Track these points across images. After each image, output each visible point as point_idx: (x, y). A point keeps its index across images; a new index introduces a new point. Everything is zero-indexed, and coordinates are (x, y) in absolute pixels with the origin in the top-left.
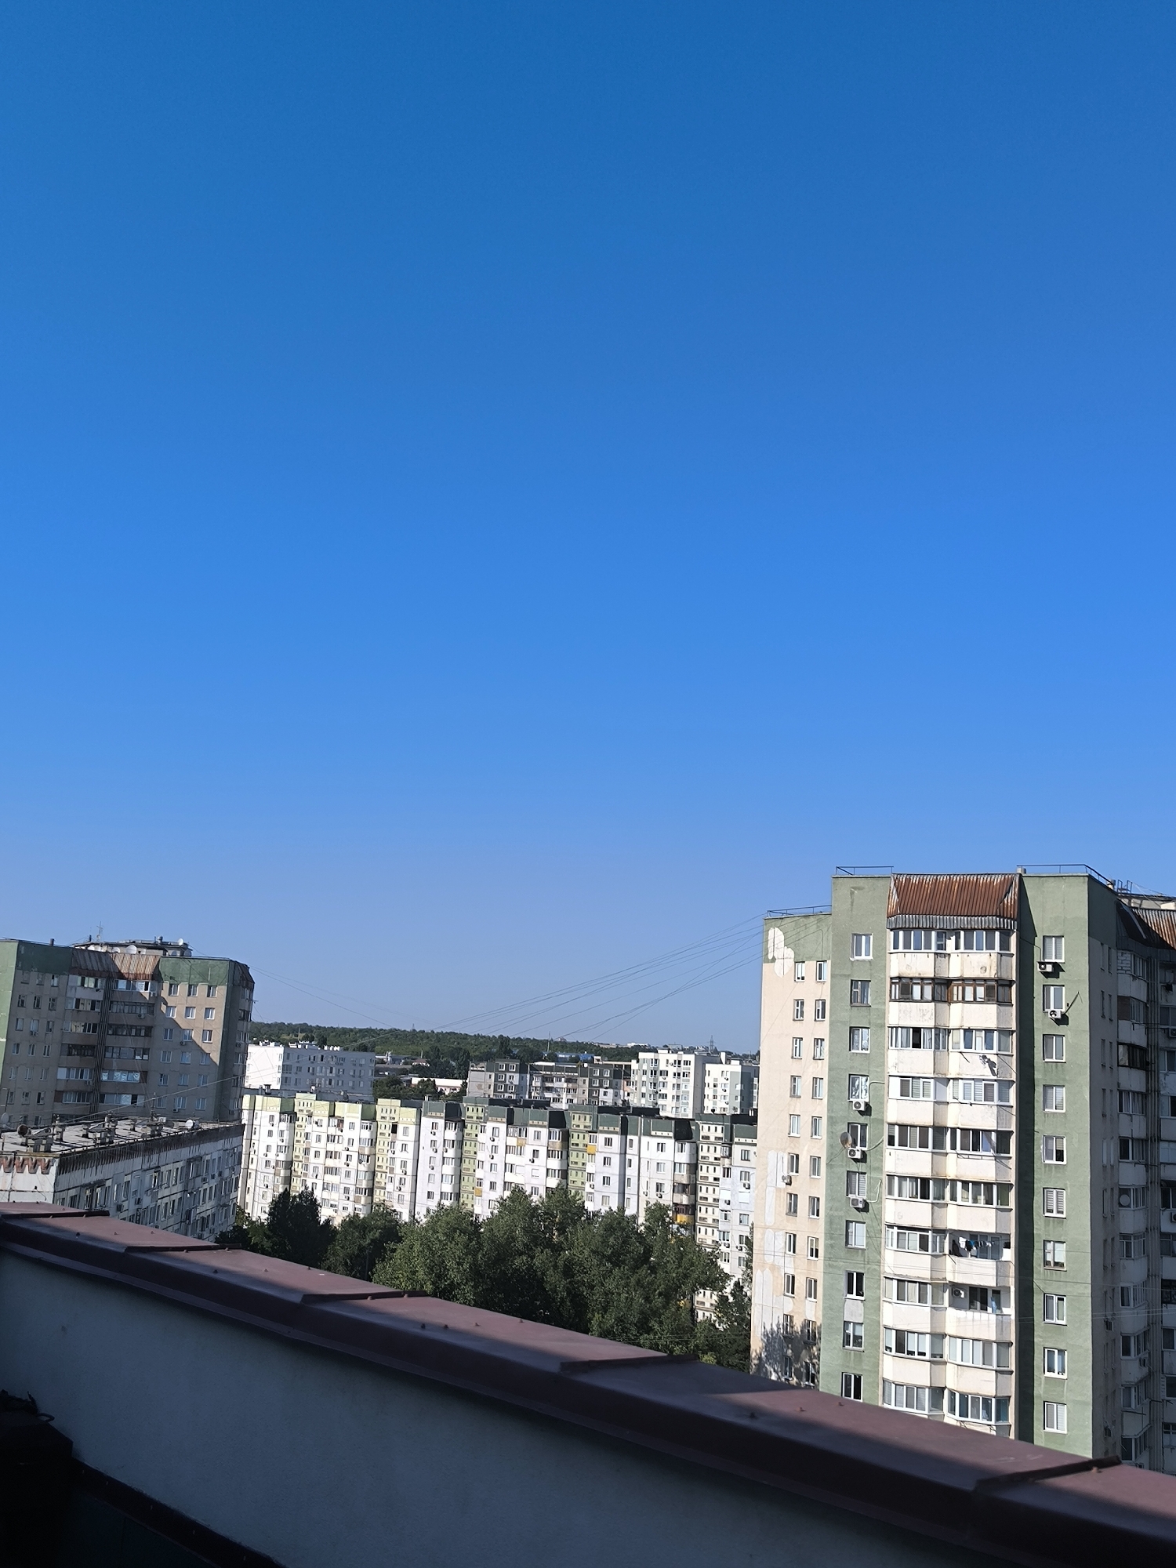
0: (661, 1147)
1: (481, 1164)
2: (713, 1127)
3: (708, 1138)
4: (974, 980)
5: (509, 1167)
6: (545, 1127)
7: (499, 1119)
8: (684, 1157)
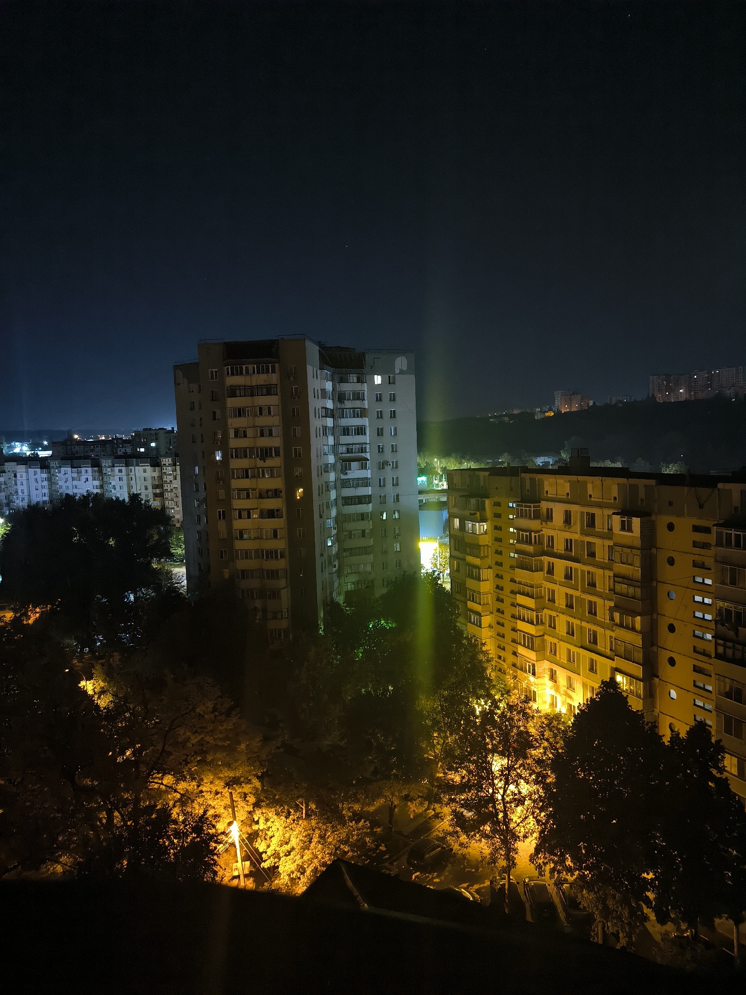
0: (145, 471)
1: (61, 487)
2: (167, 459)
3: (165, 464)
4: (261, 385)
5: (75, 487)
6: (89, 467)
7: (67, 466)
8: (156, 474)
